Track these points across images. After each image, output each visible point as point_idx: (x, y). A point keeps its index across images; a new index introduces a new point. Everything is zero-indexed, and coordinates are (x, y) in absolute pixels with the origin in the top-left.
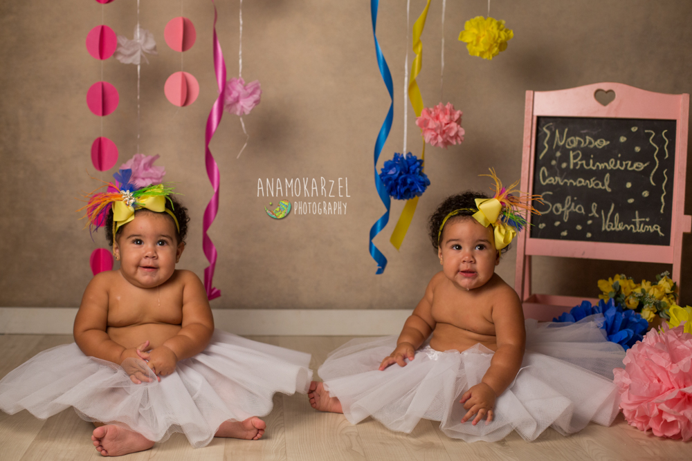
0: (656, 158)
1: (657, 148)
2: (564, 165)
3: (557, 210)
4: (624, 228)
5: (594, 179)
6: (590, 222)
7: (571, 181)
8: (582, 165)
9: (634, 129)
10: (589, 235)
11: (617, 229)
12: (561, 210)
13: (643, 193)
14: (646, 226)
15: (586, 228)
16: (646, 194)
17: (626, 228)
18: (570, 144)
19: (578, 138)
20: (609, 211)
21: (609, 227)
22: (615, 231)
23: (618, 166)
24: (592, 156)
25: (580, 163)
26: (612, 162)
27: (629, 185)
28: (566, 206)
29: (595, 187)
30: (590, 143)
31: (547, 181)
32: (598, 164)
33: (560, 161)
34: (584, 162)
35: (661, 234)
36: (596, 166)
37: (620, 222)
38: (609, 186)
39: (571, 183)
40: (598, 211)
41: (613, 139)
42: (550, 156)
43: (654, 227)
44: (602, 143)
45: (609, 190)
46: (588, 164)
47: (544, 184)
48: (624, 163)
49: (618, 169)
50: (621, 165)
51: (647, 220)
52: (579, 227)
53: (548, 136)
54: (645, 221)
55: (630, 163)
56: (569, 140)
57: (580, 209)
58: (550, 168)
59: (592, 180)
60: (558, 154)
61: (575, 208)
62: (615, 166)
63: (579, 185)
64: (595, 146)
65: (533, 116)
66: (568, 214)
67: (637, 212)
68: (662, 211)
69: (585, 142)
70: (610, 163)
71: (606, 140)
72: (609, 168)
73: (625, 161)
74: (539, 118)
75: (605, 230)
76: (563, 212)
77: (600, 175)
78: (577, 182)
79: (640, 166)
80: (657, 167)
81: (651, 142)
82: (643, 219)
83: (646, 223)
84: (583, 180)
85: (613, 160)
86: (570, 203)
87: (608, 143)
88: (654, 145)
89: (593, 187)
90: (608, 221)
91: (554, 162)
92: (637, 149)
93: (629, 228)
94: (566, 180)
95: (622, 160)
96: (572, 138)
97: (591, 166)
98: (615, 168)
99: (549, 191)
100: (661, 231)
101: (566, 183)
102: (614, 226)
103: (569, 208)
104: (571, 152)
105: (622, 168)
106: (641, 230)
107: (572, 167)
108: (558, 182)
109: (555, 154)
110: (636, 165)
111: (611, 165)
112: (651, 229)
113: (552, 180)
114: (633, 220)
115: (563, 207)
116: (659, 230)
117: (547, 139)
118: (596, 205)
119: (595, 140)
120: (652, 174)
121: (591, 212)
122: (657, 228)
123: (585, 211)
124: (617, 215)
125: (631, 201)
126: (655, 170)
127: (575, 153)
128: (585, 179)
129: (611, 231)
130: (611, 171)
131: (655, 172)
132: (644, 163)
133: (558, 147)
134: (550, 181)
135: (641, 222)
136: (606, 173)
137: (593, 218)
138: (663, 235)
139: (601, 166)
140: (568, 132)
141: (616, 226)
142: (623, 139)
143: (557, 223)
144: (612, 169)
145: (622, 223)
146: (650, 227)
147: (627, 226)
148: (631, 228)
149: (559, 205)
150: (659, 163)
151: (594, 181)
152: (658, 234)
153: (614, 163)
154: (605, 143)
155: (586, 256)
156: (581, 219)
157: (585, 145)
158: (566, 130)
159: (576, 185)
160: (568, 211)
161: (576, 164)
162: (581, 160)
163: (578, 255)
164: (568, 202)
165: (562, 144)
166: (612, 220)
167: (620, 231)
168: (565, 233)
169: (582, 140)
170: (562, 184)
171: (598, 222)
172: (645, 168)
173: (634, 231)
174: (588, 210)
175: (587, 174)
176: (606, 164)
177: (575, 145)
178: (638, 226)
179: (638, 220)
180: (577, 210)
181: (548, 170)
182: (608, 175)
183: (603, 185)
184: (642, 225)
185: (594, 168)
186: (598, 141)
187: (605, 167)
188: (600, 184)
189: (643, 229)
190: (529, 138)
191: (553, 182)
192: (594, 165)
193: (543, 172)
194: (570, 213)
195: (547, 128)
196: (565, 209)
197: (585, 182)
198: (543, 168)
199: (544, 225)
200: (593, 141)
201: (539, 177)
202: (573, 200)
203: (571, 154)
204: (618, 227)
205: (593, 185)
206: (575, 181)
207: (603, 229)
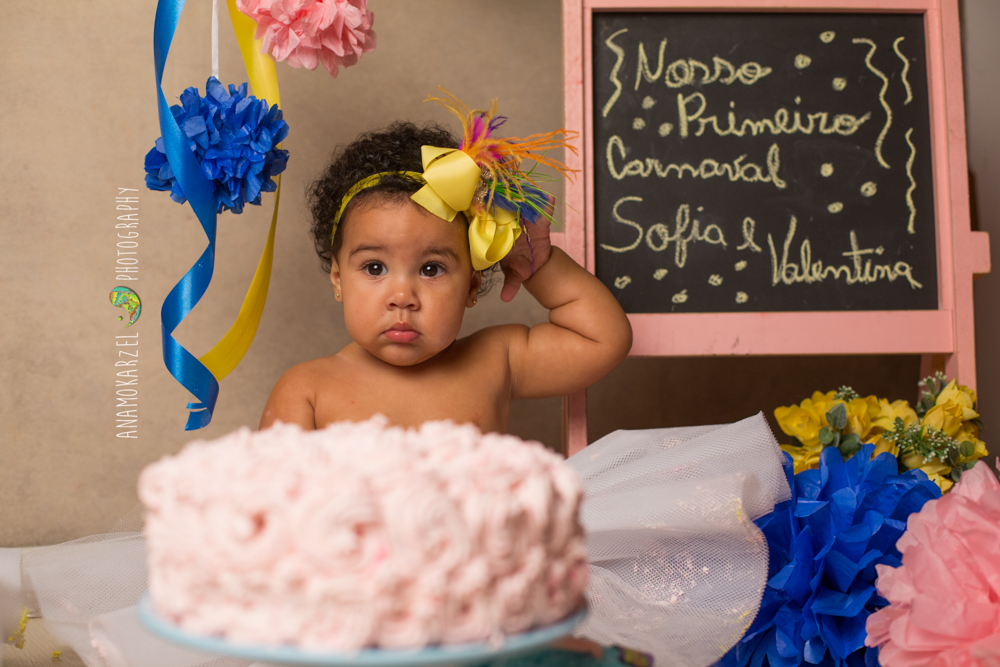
0: (884, 104)
1: (886, 80)
2: (665, 129)
3: (657, 240)
4: (824, 276)
5: (741, 158)
6: (741, 265)
7: (686, 166)
8: (709, 126)
9: (827, 37)
10: (742, 297)
11: (810, 279)
12: (666, 239)
13: (863, 188)
14: (878, 267)
15: (734, 282)
16: (869, 189)
17: (830, 274)
18: (676, 78)
19: (693, 63)
20: (785, 237)
21: (788, 276)
22: (804, 282)
23: (797, 125)
24: (732, 104)
25: (703, 121)
26: (782, 118)
27: (827, 170)
28: (680, 230)
29: (746, 179)
30: (725, 73)
31: (626, 170)
32: (748, 122)
33: (654, 118)
34: (714, 119)
35: (914, 283)
36: (743, 127)
37: (814, 261)
38: (780, 175)
39: (687, 173)
40: (760, 238)
41: (779, 60)
42: (629, 107)
43: (896, 268)
44: (751, 73)
45: (781, 184)
46: (724, 125)
47: (620, 177)
48: (811, 118)
49: (798, 132)
50: (805, 123)
51: (879, 251)
52: (716, 280)
53: (620, 59)
54: (875, 255)
55: (824, 116)
56: (673, 66)
57: (714, 235)
58: (630, 137)
59: (736, 163)
60: (648, 103)
61: (701, 234)
62: (790, 124)
63: (705, 176)
64: (738, 80)
65: (583, 8)
66: (684, 248)
67: (852, 235)
68: (911, 228)
69: (712, 72)
70: (777, 119)
71: (763, 66)
72: (775, 131)
73: (813, 114)
74: (597, 15)
75: (781, 282)
76: (672, 245)
77: (755, 148)
78: (702, 169)
79: (848, 124)
80: (888, 124)
81: (869, 65)
82: (870, 251)
83: (877, 260)
84: (715, 165)
85: (782, 111)
86: (687, 221)
87: (768, 70)
88: (878, 73)
89: (740, 179)
90: (784, 260)
91: (639, 124)
92: (839, 84)
93: (837, 275)
94: (672, 166)
95: (805, 110)
96: (680, 62)
97: (732, 129)
98: (789, 131)
99: (633, 195)
100: (914, 277)
101: (674, 172)
102: (800, 273)
103: (685, 234)
104: (680, 96)
105: (808, 131)
106: (868, 278)
107: (684, 132)
108: (654, 171)
109: (640, 101)
110: (839, 121)
111: (778, 124)
112: (891, 273)
113: (638, 168)
114: (845, 254)
115: (671, 233)
116: (908, 273)
117: (617, 66)
118: (753, 223)
119: (737, 67)
120: (879, 142)
121: (742, 241)
122: (903, 269)
123: (725, 239)
124: (806, 243)
125: (836, 208)
126: (884, 132)
127: (689, 99)
128: (721, 163)
129: (795, 283)
130: (781, 139)
131: (886, 136)
132: (858, 118)
133: (647, 88)
134: (634, 168)
135: (864, 258)
136: (771, 145)
137: (747, 254)
138: (919, 286)
139: (757, 127)
140: (667, 47)
141: (806, 271)
142: (802, 62)
143: (660, 274)
144: (783, 133)
145: (820, 263)
146: (887, 268)
147: (831, 268)
148: (843, 274)
149: (661, 228)
150: (893, 115)
151: (742, 164)
152: (909, 283)
153: (786, 119)
154: (761, 72)
155: (742, 350)
156: (719, 259)
157: (713, 79)
158: (664, 44)
159: (699, 176)
160: (685, 241)
161: (693, 126)
162: (704, 116)
163: (723, 348)
164: (683, 220)
165: (655, 77)
166: (795, 257)
167: (816, 283)
168: (681, 297)
169: (705, 67)
170: (664, 175)
171: (761, 264)
172: (861, 127)
173: (850, 280)
174: (735, 236)
175: (726, 149)
176: (767, 122)
177: (688, 78)
178: (858, 267)
179: (856, 253)
180: (706, 237)
181: (625, 144)
182: (774, 149)
183: (765, 173)
184: (868, 266)
185: (740, 133)
186: (745, 67)
187: (767, 128)
188: (758, 170)
189: (871, 274)
190: (580, 61)
191: (640, 170)
192: (738, 126)
193: (615, 147)
194: (689, 244)
195: (614, 41)
196: (677, 236)
197: (720, 167)
198: (613, 139)
199: (627, 280)
200: (731, 68)
201: (606, 160)
202: (694, 215)
203: (682, 102)
204: (811, 273)
205: (740, 173)
206: (696, 167)
207: (776, 280)
